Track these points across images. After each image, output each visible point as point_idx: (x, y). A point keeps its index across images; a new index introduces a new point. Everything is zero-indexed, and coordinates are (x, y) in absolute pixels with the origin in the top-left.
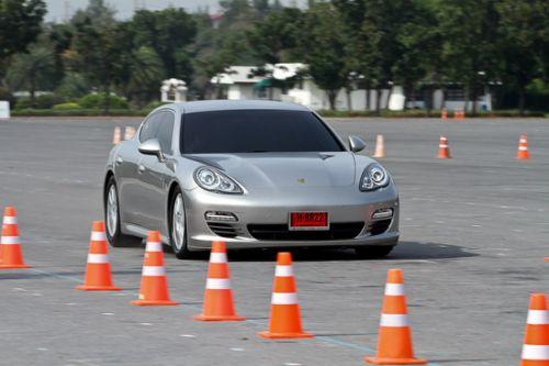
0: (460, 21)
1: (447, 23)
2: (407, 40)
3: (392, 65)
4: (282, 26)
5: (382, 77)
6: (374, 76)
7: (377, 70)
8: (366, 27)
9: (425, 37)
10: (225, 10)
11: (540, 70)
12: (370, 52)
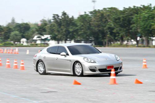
0: (82, 26)
1: (79, 26)
2: (71, 30)
3: (68, 35)
4: (43, 27)
5: (66, 38)
6: (64, 38)
7: (65, 36)
8: (62, 27)
9: (75, 29)
10: (42, 22)
11: (101, 37)
12: (63, 33)
